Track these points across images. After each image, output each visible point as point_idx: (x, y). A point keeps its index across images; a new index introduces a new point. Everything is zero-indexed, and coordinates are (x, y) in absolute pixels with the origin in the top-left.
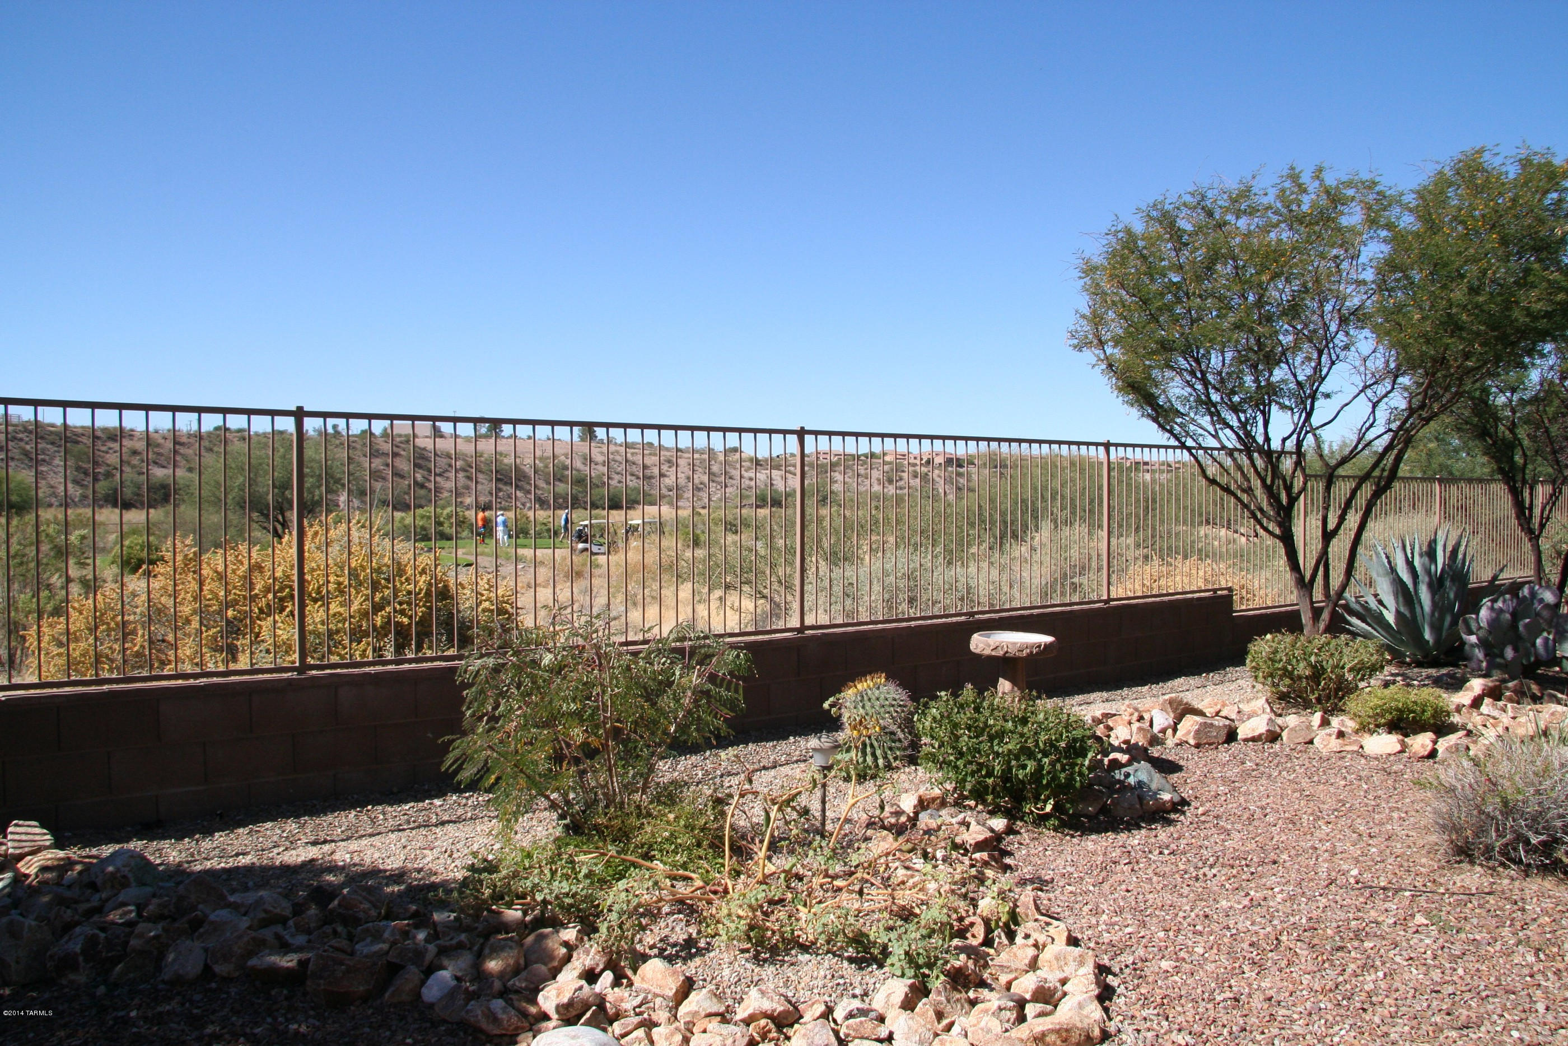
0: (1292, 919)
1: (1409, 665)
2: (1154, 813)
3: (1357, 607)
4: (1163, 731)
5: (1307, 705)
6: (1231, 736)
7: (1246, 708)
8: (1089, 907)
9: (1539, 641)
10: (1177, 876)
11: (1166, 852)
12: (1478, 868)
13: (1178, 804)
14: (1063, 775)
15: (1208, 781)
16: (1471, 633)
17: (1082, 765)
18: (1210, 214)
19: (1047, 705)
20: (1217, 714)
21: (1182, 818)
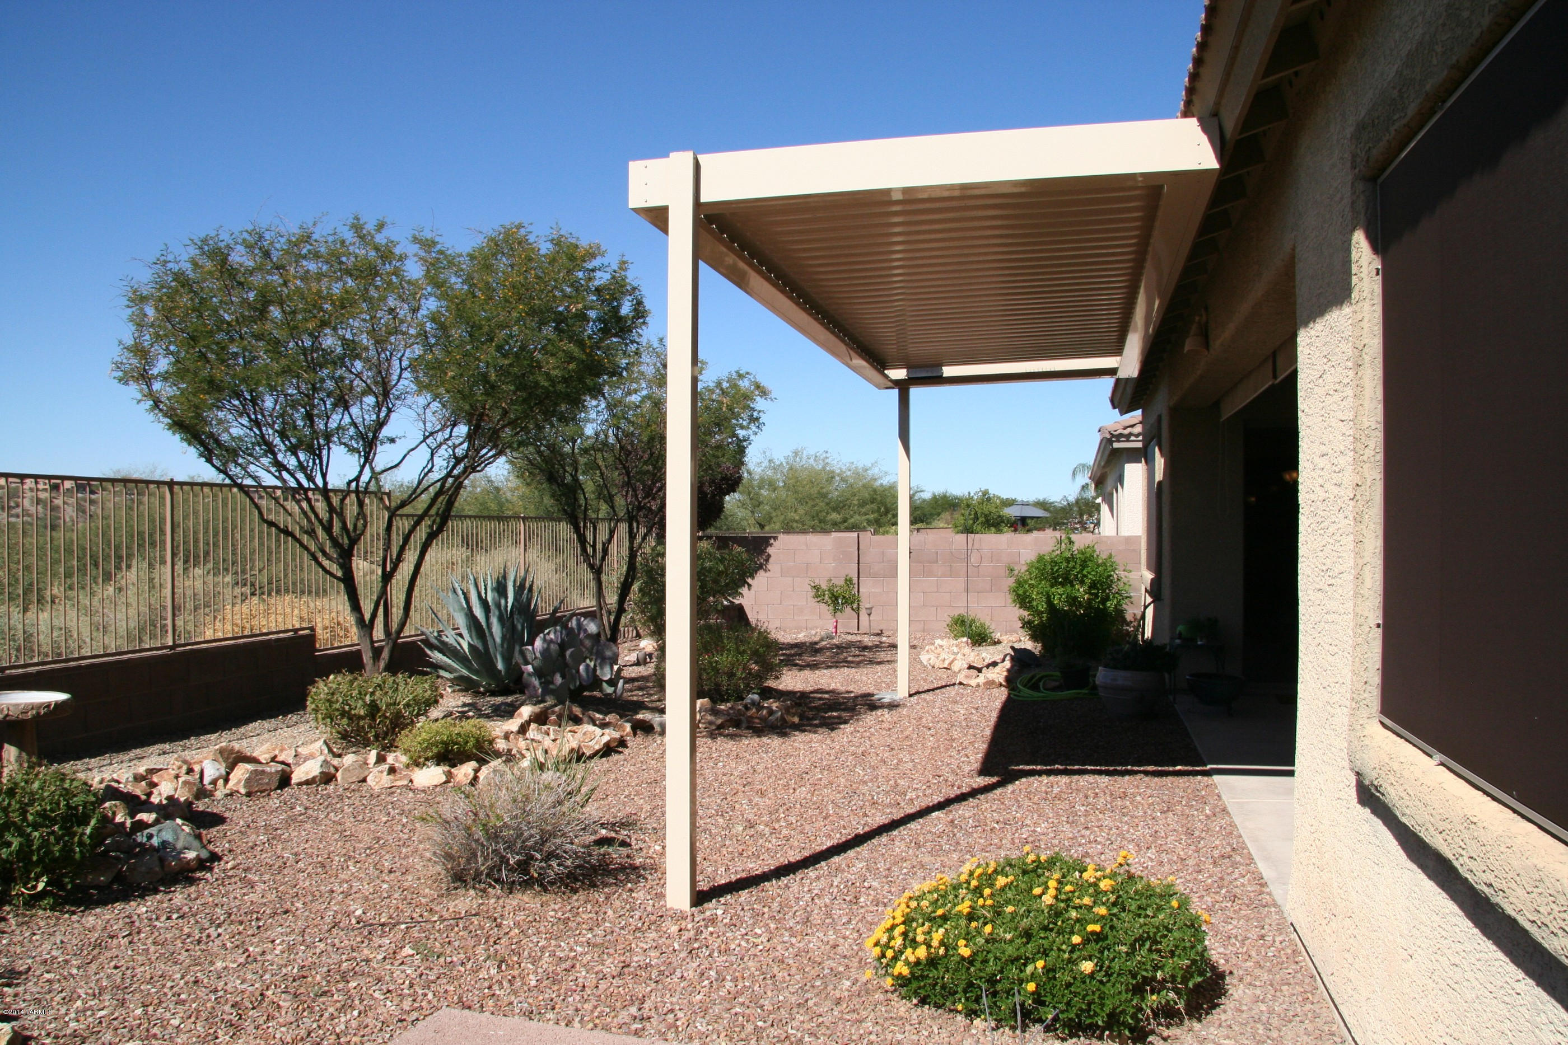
0: (284, 971)
1: (484, 694)
2: (178, 873)
3: (435, 642)
4: (214, 782)
5: (366, 744)
6: (284, 780)
7: (303, 751)
8: (64, 994)
9: (582, 668)
10: (178, 941)
11: (175, 916)
12: (472, 892)
13: (207, 860)
14: (57, 848)
15: (249, 832)
16: (527, 663)
17: (83, 834)
18: (267, 254)
19: (47, 771)
20: (273, 759)
21: (209, 875)
